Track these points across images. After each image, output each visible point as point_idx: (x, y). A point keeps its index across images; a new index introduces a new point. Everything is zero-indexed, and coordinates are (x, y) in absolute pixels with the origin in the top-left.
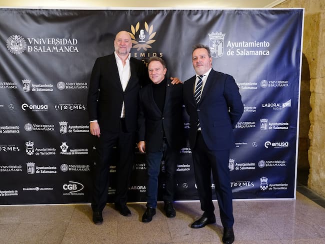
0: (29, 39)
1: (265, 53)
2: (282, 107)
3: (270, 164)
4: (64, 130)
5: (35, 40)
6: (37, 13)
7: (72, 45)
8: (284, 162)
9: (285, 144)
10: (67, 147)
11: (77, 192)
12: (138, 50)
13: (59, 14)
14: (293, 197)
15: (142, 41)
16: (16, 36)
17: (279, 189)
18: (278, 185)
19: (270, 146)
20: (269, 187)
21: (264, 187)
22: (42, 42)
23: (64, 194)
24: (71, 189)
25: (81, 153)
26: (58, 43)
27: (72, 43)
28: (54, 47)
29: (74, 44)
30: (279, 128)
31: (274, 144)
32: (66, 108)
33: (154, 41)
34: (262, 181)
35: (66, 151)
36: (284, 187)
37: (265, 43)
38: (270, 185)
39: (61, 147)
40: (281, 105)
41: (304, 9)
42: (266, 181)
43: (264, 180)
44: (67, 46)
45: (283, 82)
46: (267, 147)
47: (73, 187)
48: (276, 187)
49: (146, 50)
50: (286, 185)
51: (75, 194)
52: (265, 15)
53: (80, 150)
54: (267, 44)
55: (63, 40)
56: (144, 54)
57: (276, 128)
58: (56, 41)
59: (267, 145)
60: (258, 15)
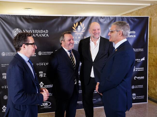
0: (24, 30)
1: (133, 36)
2: (141, 61)
3: (137, 87)
4: (41, 76)
5: (27, 31)
6: (28, 17)
7: (45, 33)
8: (142, 86)
9: (143, 78)
10: (43, 84)
11: (48, 107)
12: (77, 35)
13: (39, 18)
14: (147, 102)
15: (79, 31)
16: (17, 29)
17: (141, 98)
18: (140, 97)
19: (136, 79)
20: (136, 98)
21: (134, 98)
22: (30, 32)
23: (41, 108)
24: (45, 105)
25: (50, 87)
26: (38, 32)
27: (46, 32)
28: (36, 34)
29: (46, 33)
30: (140, 70)
31: (138, 78)
32: (42, 64)
33: (85, 31)
34: (133, 95)
35: (42, 86)
36: (143, 97)
37: (133, 31)
38: (137, 97)
39: (40, 84)
40: (141, 60)
41: (149, 16)
42: (135, 95)
43: (134, 95)
44: (43, 33)
45: (141, 49)
46: (135, 79)
47: (46, 104)
48: (139, 97)
49: (81, 35)
50: (144, 96)
51: (47, 108)
52: (133, 19)
53: (50, 85)
54: (134, 32)
55: (41, 31)
56: (80, 37)
57: (139, 70)
58: (37, 31)
59: (135, 78)
60: (130, 19)
